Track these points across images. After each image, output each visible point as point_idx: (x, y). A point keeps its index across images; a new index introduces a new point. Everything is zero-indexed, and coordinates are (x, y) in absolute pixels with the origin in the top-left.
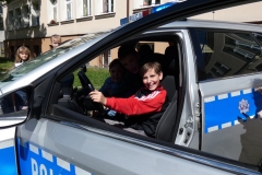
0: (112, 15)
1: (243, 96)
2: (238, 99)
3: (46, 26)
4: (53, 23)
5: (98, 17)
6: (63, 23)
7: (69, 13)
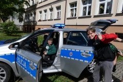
0: (60, 19)
1: (71, 51)
2: (70, 51)
3: (37, 21)
4: (40, 21)
5: (55, 20)
6: (43, 21)
7: (45, 17)
